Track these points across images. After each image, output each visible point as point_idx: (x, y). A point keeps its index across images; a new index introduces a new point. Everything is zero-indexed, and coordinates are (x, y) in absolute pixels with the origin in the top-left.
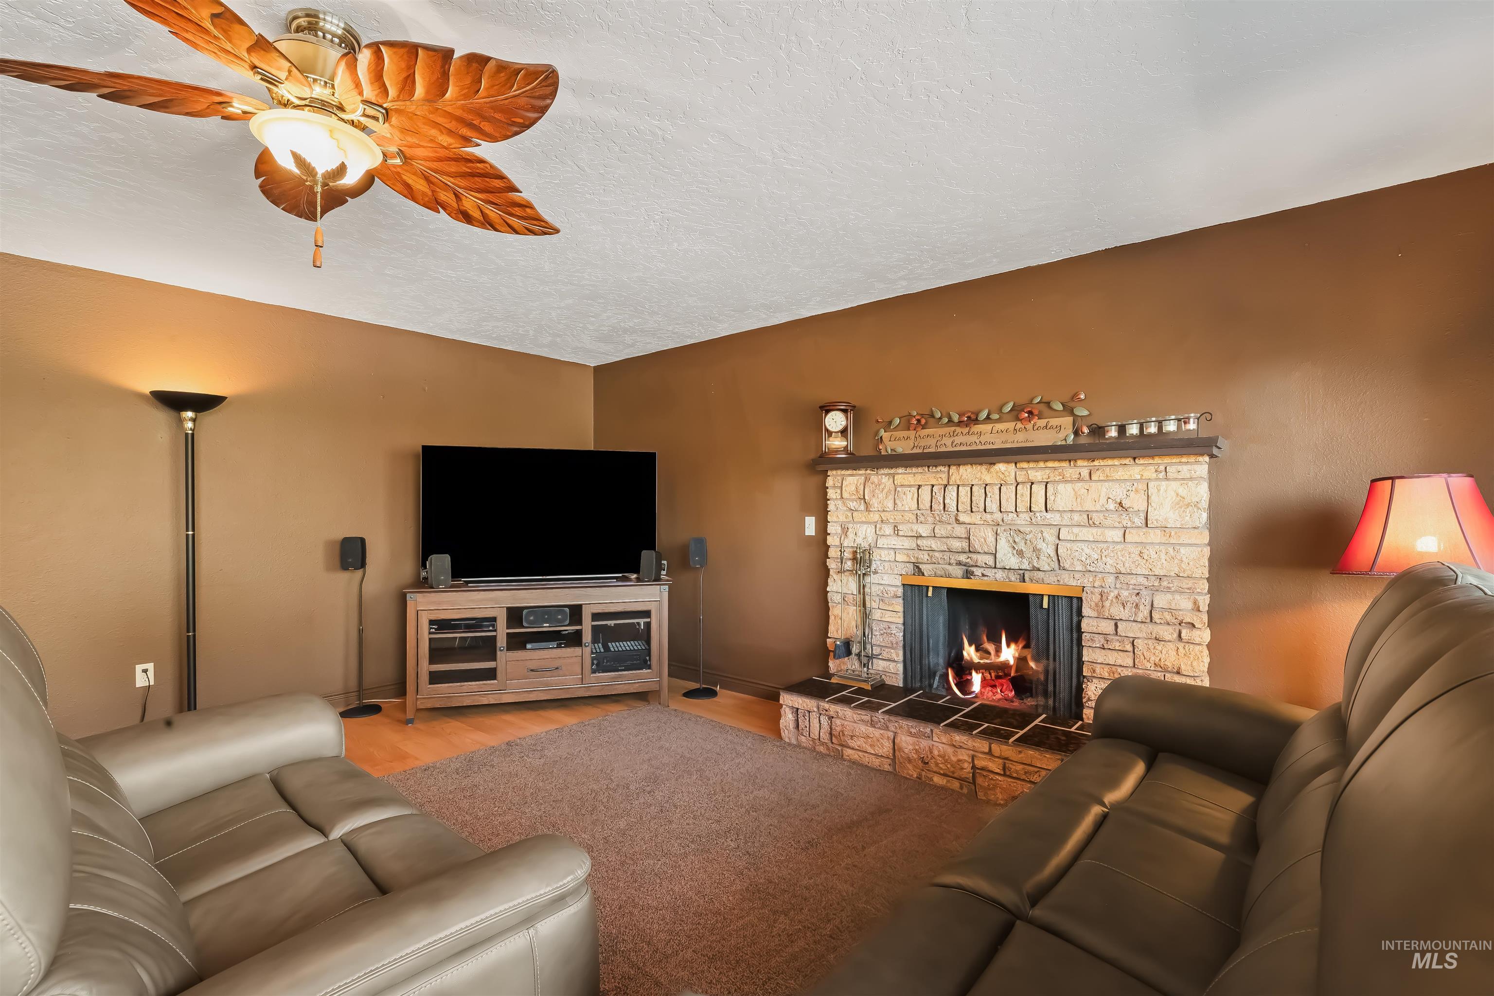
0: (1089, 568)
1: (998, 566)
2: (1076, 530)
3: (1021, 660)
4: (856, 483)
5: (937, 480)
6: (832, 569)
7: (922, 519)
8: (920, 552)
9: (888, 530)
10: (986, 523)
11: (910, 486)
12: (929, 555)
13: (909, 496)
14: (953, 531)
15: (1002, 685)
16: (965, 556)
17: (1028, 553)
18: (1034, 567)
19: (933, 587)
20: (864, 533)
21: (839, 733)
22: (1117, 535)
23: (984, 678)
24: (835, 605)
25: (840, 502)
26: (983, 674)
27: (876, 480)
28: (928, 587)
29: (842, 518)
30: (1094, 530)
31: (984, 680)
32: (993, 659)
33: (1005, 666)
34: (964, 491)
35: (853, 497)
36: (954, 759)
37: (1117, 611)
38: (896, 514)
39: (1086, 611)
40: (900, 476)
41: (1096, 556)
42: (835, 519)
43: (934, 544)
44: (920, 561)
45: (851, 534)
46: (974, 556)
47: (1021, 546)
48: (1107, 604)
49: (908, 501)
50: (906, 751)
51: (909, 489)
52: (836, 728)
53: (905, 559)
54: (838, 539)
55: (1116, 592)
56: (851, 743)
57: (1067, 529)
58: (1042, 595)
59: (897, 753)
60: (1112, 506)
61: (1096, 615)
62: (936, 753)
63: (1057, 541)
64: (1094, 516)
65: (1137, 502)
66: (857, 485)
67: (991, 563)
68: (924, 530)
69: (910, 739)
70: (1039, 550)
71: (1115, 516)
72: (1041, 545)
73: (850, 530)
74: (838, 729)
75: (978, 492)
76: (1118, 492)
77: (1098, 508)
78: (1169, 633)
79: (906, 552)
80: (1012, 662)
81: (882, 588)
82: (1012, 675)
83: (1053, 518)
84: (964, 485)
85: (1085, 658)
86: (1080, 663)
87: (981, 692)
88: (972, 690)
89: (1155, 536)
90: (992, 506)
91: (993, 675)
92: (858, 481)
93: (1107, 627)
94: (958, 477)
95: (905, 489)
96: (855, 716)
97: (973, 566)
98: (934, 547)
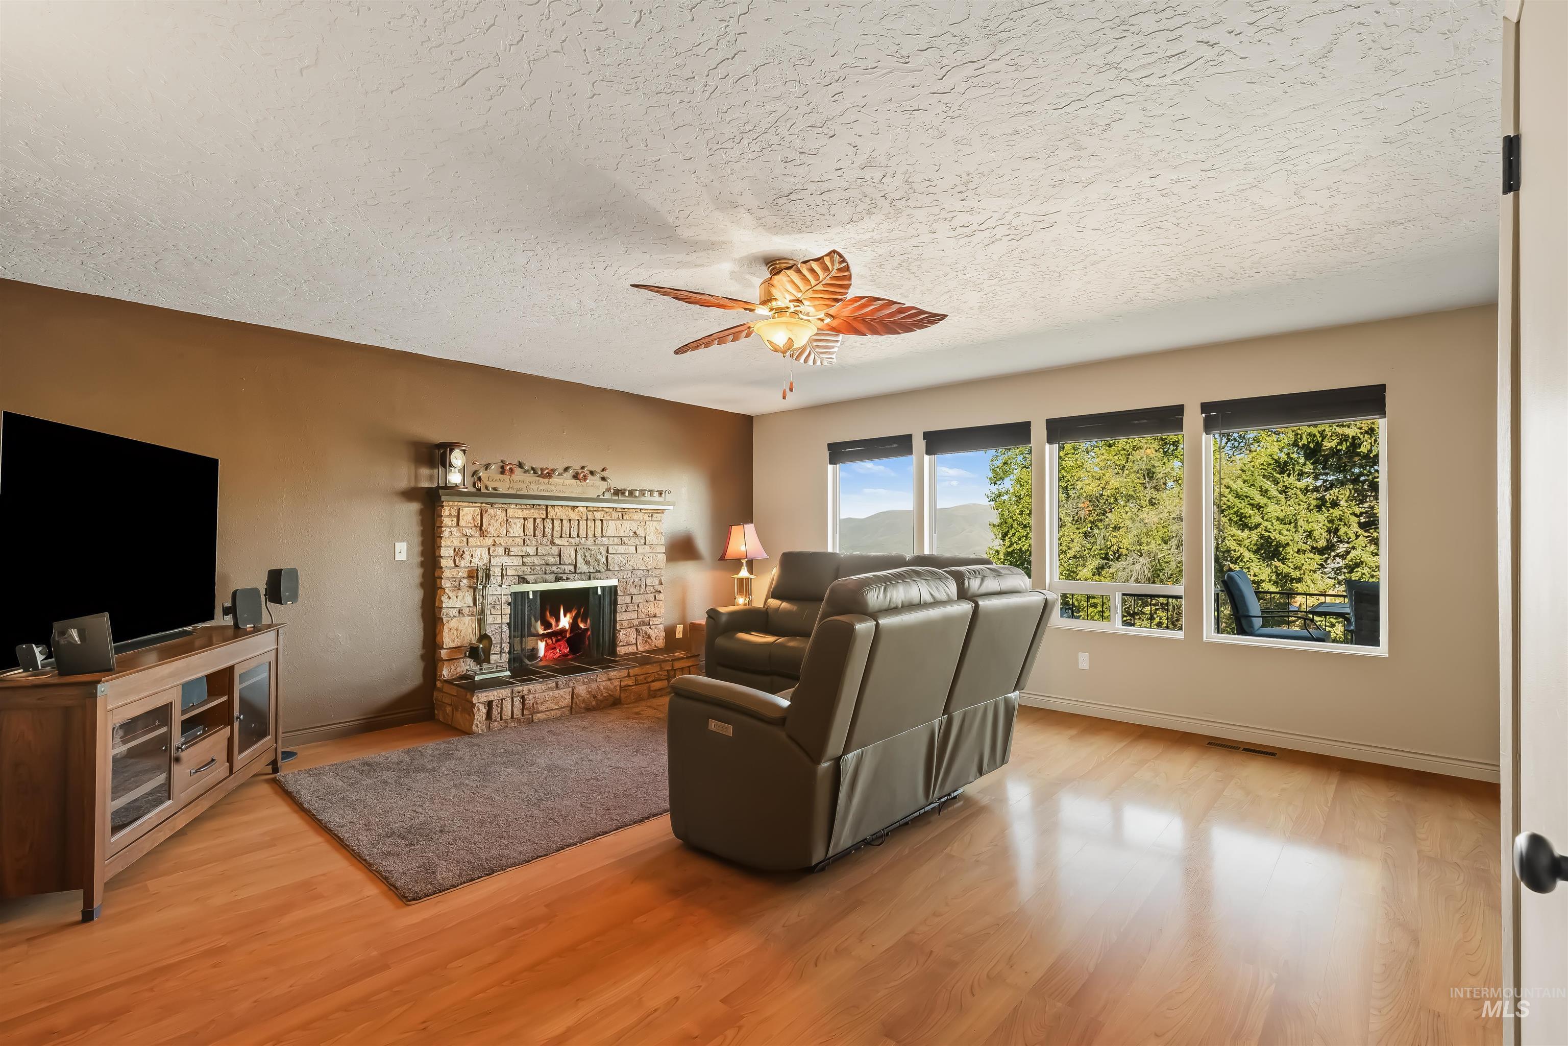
0: (622, 568)
1: (578, 571)
2: (616, 547)
3: (574, 625)
4: (472, 513)
5: (540, 515)
6: (447, 587)
7: (528, 542)
8: (525, 567)
9: (501, 551)
10: (570, 545)
11: (518, 518)
12: (531, 568)
13: (519, 525)
14: (551, 551)
15: (561, 646)
16: (556, 567)
17: (592, 563)
18: (597, 570)
19: (533, 591)
20: (479, 555)
21: (533, 704)
22: (633, 549)
23: (547, 644)
24: (449, 619)
25: (455, 530)
26: (546, 641)
27: (492, 513)
28: (528, 592)
29: (456, 543)
30: (623, 547)
31: (547, 645)
32: (554, 628)
33: (563, 631)
34: (557, 523)
35: (470, 525)
36: (612, 687)
37: (633, 590)
38: (508, 539)
39: (619, 593)
40: (512, 510)
41: (625, 562)
42: (449, 544)
43: (536, 560)
44: (526, 573)
45: (467, 556)
46: (562, 567)
47: (589, 558)
48: (628, 587)
49: (516, 529)
50: (583, 695)
51: (519, 520)
52: (530, 702)
53: (514, 573)
54: (452, 561)
55: (633, 580)
56: (541, 708)
57: (612, 547)
58: (597, 587)
59: (575, 699)
60: (632, 534)
61: (623, 594)
62: (602, 687)
63: (607, 554)
64: (624, 539)
65: (641, 532)
66: (474, 515)
67: (573, 570)
68: (531, 551)
69: (584, 687)
70: (599, 560)
71: (633, 539)
72: (599, 557)
73: (466, 553)
74: (531, 702)
75: (566, 524)
76: (634, 526)
77: (626, 535)
78: (650, 597)
79: (514, 568)
80: (567, 627)
81: (495, 597)
82: (568, 636)
83: (605, 541)
84: (556, 519)
85: (618, 619)
86: (615, 621)
87: (545, 656)
88: (539, 655)
89: (647, 549)
90: (574, 534)
91: (554, 640)
92: (474, 512)
93: (628, 599)
94: (555, 513)
95: (515, 520)
96: (543, 687)
97: (561, 573)
98: (536, 562)
